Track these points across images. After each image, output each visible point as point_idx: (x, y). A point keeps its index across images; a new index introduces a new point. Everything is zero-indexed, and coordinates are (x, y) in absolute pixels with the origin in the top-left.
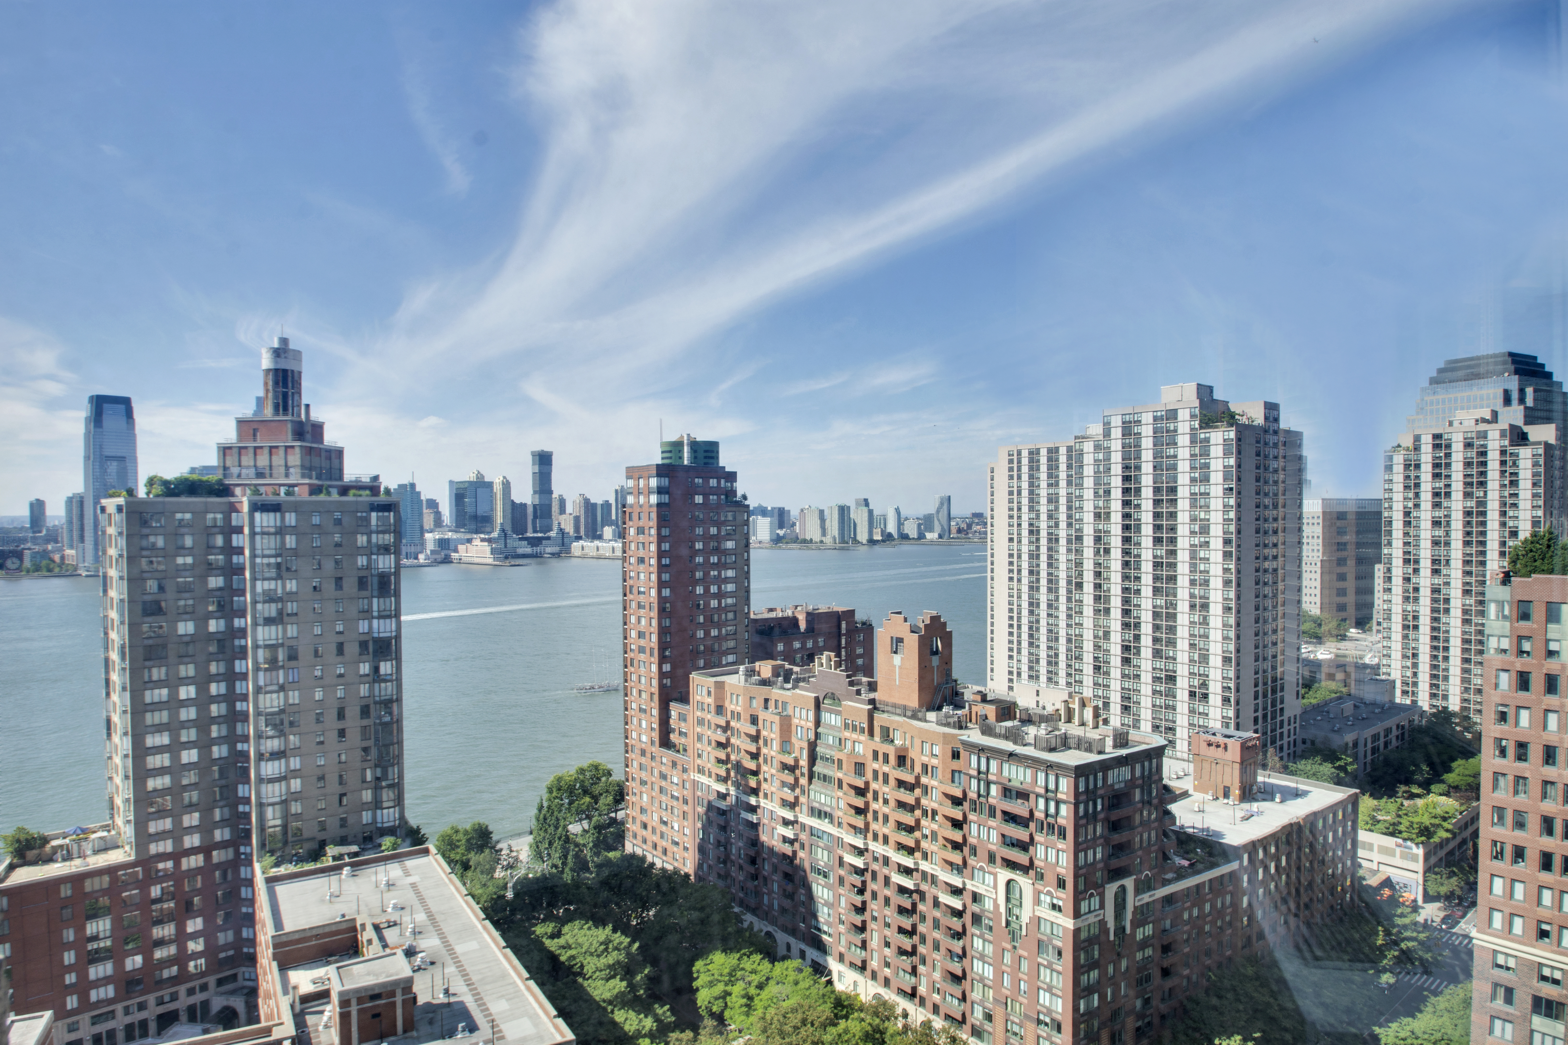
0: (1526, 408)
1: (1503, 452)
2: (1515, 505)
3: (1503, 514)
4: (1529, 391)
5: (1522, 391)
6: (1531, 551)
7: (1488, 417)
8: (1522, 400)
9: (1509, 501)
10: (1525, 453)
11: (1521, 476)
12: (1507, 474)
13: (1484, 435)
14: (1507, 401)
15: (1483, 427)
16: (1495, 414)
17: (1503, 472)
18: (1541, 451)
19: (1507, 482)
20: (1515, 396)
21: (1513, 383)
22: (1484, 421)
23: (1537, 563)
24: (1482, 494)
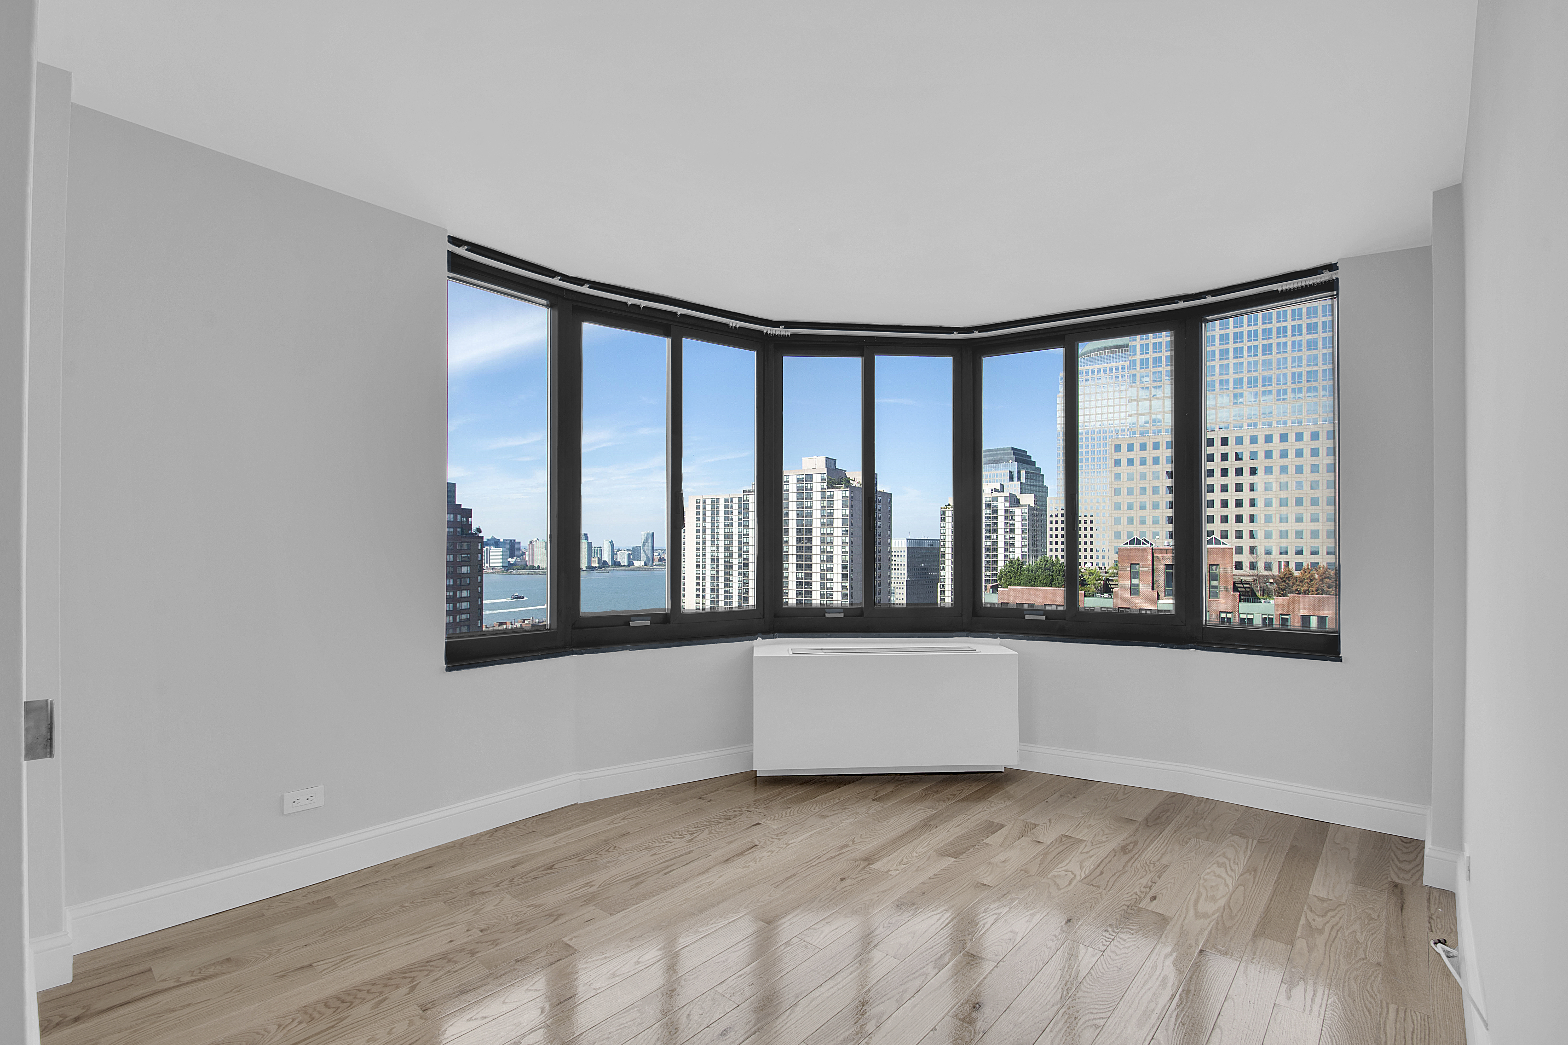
0: (1021, 483)
1: (1006, 511)
2: (1013, 544)
3: (1006, 550)
4: (1023, 472)
5: (1019, 472)
6: (1009, 572)
7: (998, 488)
8: (1019, 479)
9: (1010, 542)
10: (1018, 511)
11: (1016, 526)
12: (1009, 525)
13: (995, 499)
14: (1011, 478)
15: (995, 494)
16: (1002, 486)
17: (1006, 523)
18: (1026, 511)
19: (1008, 530)
20: (1015, 475)
21: (1014, 467)
22: (996, 490)
23: (1012, 580)
24: (995, 537)
